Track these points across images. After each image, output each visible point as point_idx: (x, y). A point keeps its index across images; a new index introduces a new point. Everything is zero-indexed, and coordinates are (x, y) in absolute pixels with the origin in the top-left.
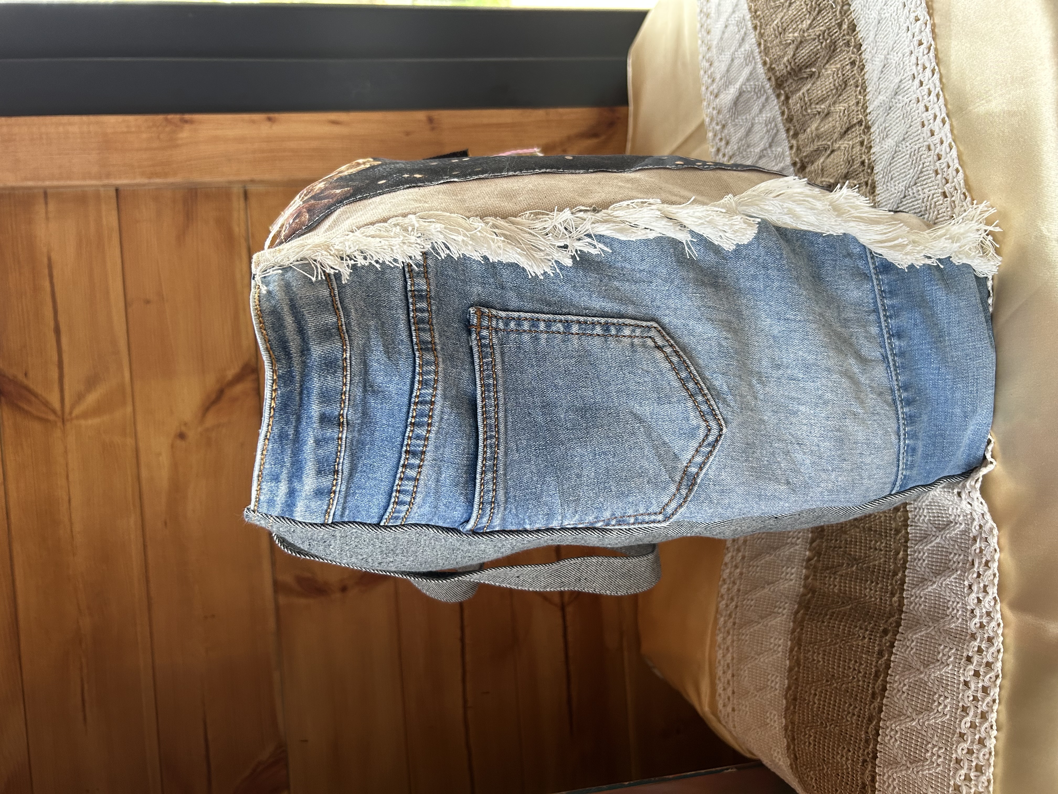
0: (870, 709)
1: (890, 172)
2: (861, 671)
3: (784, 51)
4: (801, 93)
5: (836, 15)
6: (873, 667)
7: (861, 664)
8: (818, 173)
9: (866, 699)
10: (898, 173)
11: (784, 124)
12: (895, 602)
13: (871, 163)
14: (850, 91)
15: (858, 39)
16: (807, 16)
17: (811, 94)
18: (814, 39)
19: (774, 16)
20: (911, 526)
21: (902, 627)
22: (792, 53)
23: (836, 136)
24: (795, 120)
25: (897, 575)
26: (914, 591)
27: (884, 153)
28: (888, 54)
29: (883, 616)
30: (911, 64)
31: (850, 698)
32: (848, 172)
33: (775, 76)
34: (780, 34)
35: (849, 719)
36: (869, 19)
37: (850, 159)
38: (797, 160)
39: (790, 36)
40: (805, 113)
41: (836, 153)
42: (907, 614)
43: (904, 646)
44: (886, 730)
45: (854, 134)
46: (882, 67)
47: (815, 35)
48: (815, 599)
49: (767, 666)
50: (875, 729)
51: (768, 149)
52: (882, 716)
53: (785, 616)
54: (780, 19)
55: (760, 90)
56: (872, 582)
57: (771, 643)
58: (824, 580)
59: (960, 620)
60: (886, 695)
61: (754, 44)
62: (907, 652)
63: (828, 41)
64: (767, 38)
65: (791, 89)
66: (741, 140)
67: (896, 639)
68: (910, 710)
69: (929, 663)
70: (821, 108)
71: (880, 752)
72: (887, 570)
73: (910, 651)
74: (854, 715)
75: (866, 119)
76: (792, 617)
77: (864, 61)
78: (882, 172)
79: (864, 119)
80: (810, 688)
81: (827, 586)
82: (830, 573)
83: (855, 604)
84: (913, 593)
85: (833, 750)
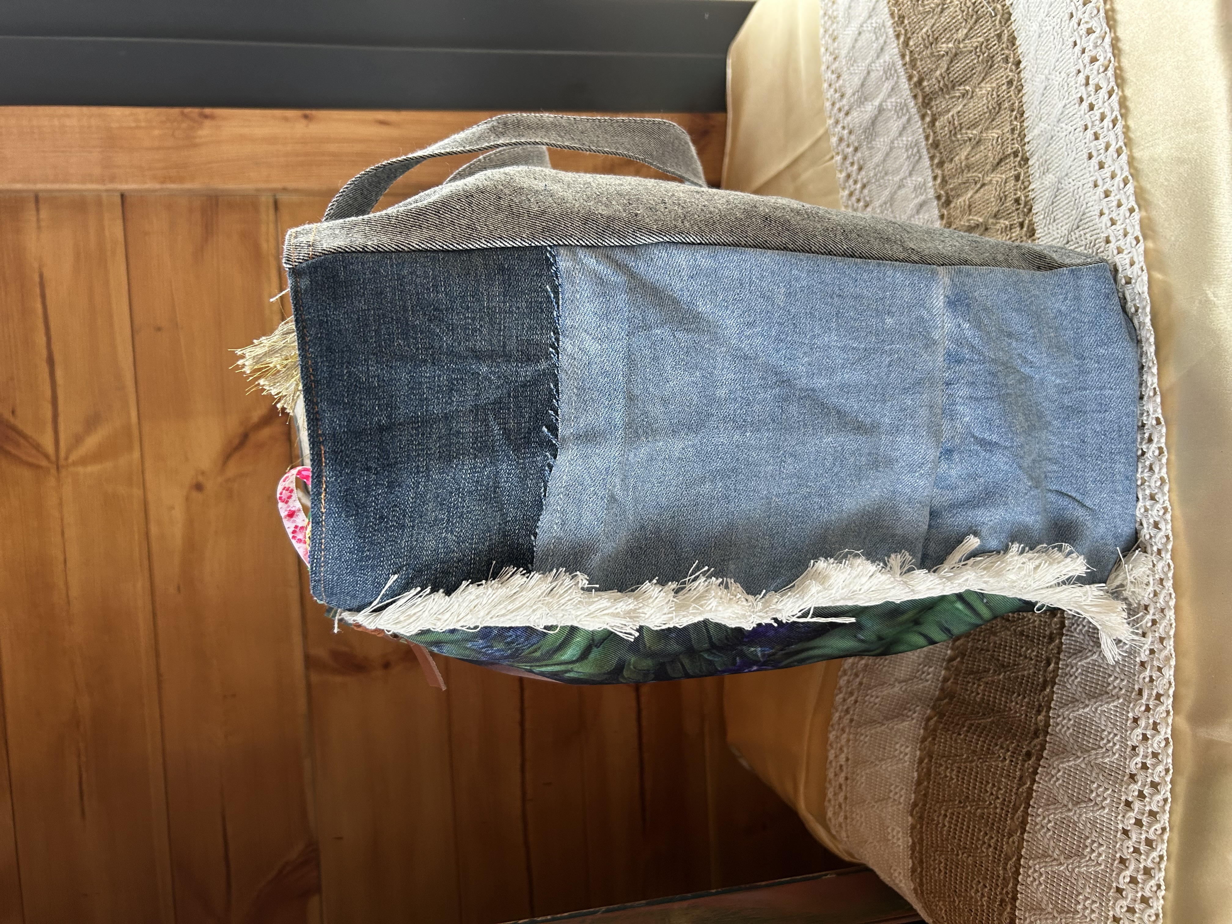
0: (1008, 843)
1: (1052, 213)
2: (1000, 796)
3: (936, 64)
4: (950, 115)
5: (995, 24)
6: (1013, 794)
7: (1000, 789)
8: (964, 209)
9: (1003, 831)
10: (1062, 216)
11: (928, 149)
12: (1041, 721)
13: (1028, 202)
14: (1005, 115)
15: (1017, 55)
16: (963, 25)
17: (962, 117)
18: (971, 52)
19: (923, 22)
20: (1067, 635)
21: (1046, 752)
22: (945, 67)
23: (988, 167)
24: (941, 146)
25: (1045, 690)
26: (1061, 711)
27: (1043, 192)
28: (1050, 74)
29: (1026, 736)
31: (986, 826)
32: (999, 211)
33: (922, 93)
34: (931, 44)
35: (985, 850)
37: (1002, 195)
38: (942, 192)
39: (943, 47)
40: (954, 139)
41: (986, 187)
42: (1053, 737)
43: (1048, 774)
44: (1028, 870)
45: (1008, 166)
46: (1042, 89)
47: (972, 46)
48: (952, 706)
49: (890, 775)
50: (1015, 866)
51: (908, 179)
52: (1023, 853)
53: (914, 721)
54: (929, 27)
55: (902, 109)
56: (1019, 695)
57: (896, 750)
58: (966, 685)
59: (1117, 755)
60: (1027, 829)
61: (896, 55)
62: (1052, 782)
63: (985, 55)
64: (913, 47)
65: (939, 110)
66: (878, 166)
67: (1040, 765)
68: (1057, 852)
69: (1079, 801)
70: (972, 134)
71: (1022, 893)
72: (1035, 682)
73: (1055, 782)
74: (990, 846)
75: (1023, 150)
76: (923, 724)
77: (1023, 81)
78: (1043, 212)
79: (1020, 149)
80: (940, 808)
81: (968, 692)
82: (973, 678)
83: (998, 717)
84: (1060, 714)
85: (966, 882)
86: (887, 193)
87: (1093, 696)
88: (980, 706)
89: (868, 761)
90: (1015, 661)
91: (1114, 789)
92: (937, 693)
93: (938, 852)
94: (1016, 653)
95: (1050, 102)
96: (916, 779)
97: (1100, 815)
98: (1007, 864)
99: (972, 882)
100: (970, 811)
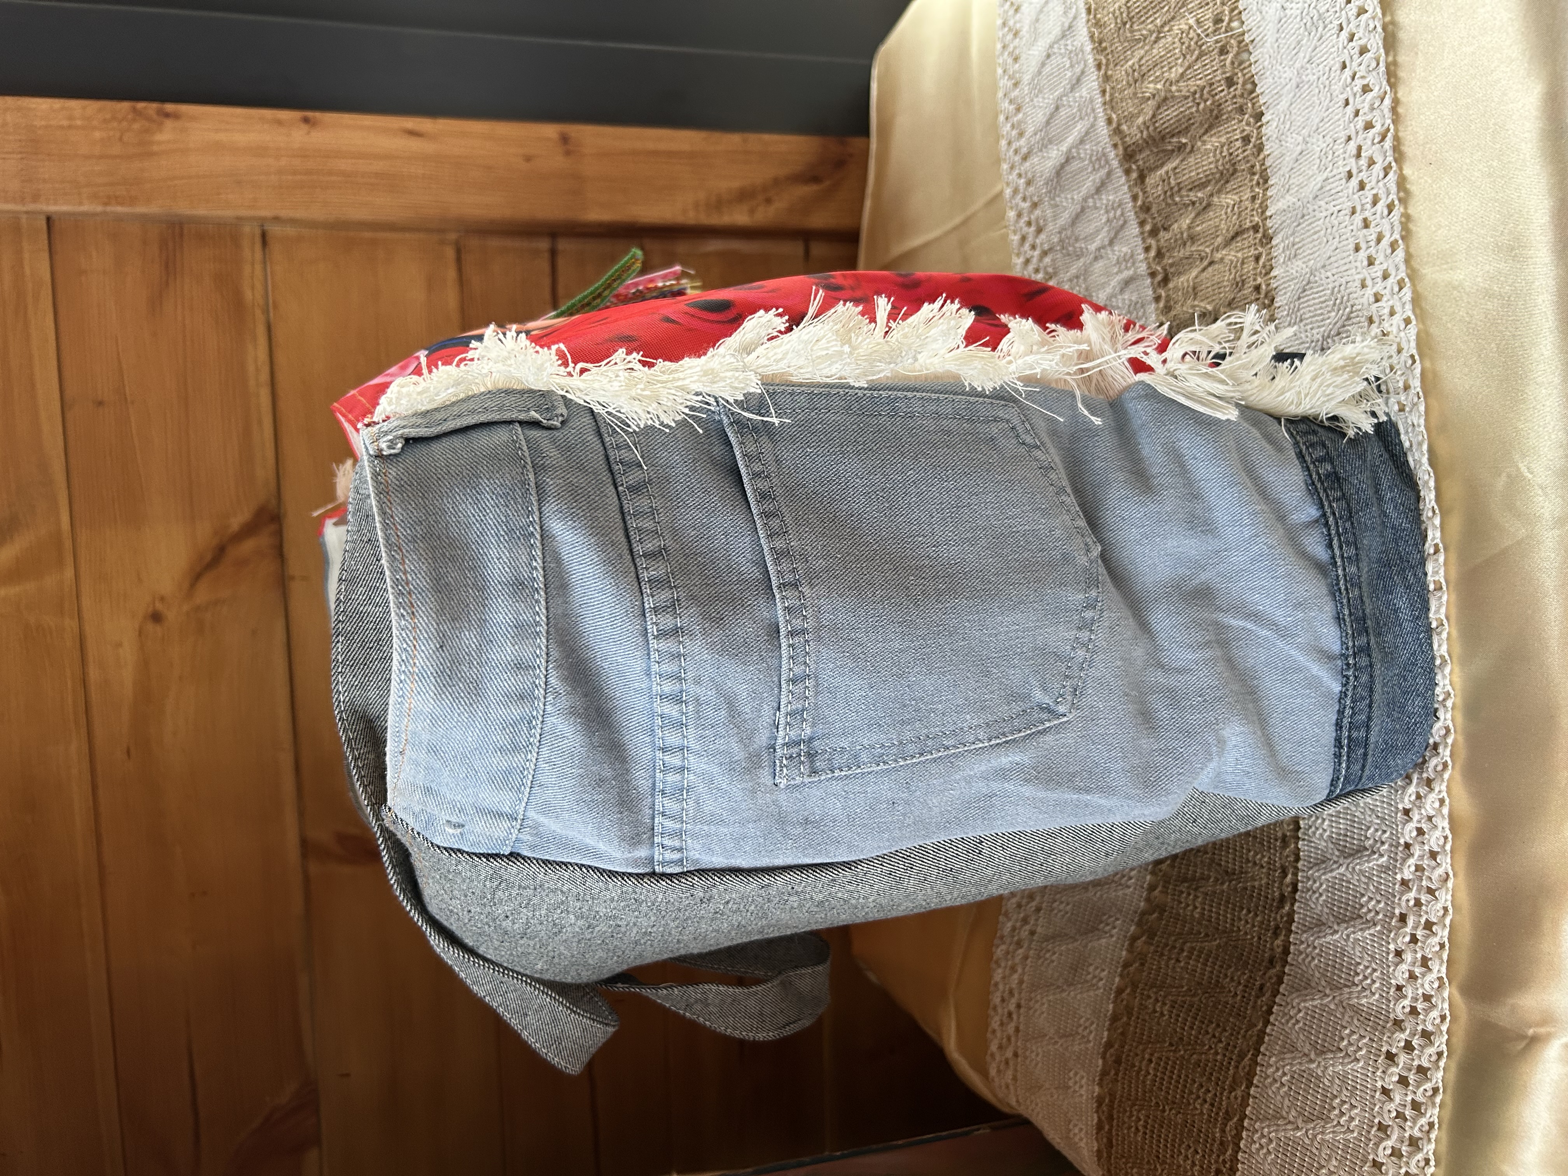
0: (1229, 1098)
1: (1298, 310)
2: (1223, 1039)
3: (1139, 108)
4: (1162, 171)
5: (1225, 65)
6: (1240, 1037)
7: (1225, 1030)
8: (1187, 291)
9: (1224, 1082)
10: (1312, 314)
11: (1136, 213)
12: (1278, 947)
13: (1269, 291)
14: (1242, 178)
15: (1257, 105)
16: (1180, 61)
17: (1180, 175)
18: (1186, 98)
19: (1129, 53)
20: (1304, 840)
21: (1284, 985)
22: (1151, 113)
23: (1219, 240)
24: (1154, 210)
25: (1283, 907)
26: (1305, 935)
27: (1288, 281)
28: (1309, 136)
29: (1260, 964)
30: (1347, 155)
31: (1202, 1076)
32: (1234, 299)
33: (1124, 143)
34: (1136, 81)
35: (1198, 1107)
36: (1280, 78)
37: (1238, 279)
38: (1157, 268)
39: (1151, 87)
40: (1169, 201)
41: (1216, 266)
42: (1293, 968)
43: (1286, 1014)
44: (1254, 1134)
45: (1246, 242)
47: (1189, 90)
48: (1164, 922)
49: (1079, 1005)
50: (1236, 1128)
51: (1108, 248)
52: (1247, 1113)
53: (1114, 939)
54: (1137, 60)
55: (1099, 160)
56: (1249, 912)
57: (1089, 973)
58: (1179, 896)
59: (1377, 996)
60: (1255, 1082)
61: (1095, 90)
62: (1289, 1025)
63: (1208, 103)
64: (1115, 84)
65: (1147, 165)
66: (1064, 229)
67: (1275, 1003)
68: (1293, 1113)
69: (1325, 1050)
70: (1196, 197)
71: (1243, 1163)
72: (1269, 897)
73: (1294, 1025)
74: (1205, 1101)
75: (1264, 225)
76: (1126, 944)
77: (1263, 138)
78: (1286, 307)
79: (1261, 224)
80: (1144, 1051)
81: (1183, 905)
82: (1188, 888)
83: (1224, 940)
84: (1303, 939)
85: (1173, 1146)
86: (1080, 263)
87: (1341, 919)
88: (1200, 923)
89: (1053, 984)
90: (1242, 867)
91: (1372, 1036)
92: (1143, 904)
93: (1136, 1107)
94: (1242, 857)
95: (1305, 171)
96: (1110, 1012)
97: (1352, 1069)
98: (1226, 1125)
99: (1180, 1146)
100: (1183, 1057)
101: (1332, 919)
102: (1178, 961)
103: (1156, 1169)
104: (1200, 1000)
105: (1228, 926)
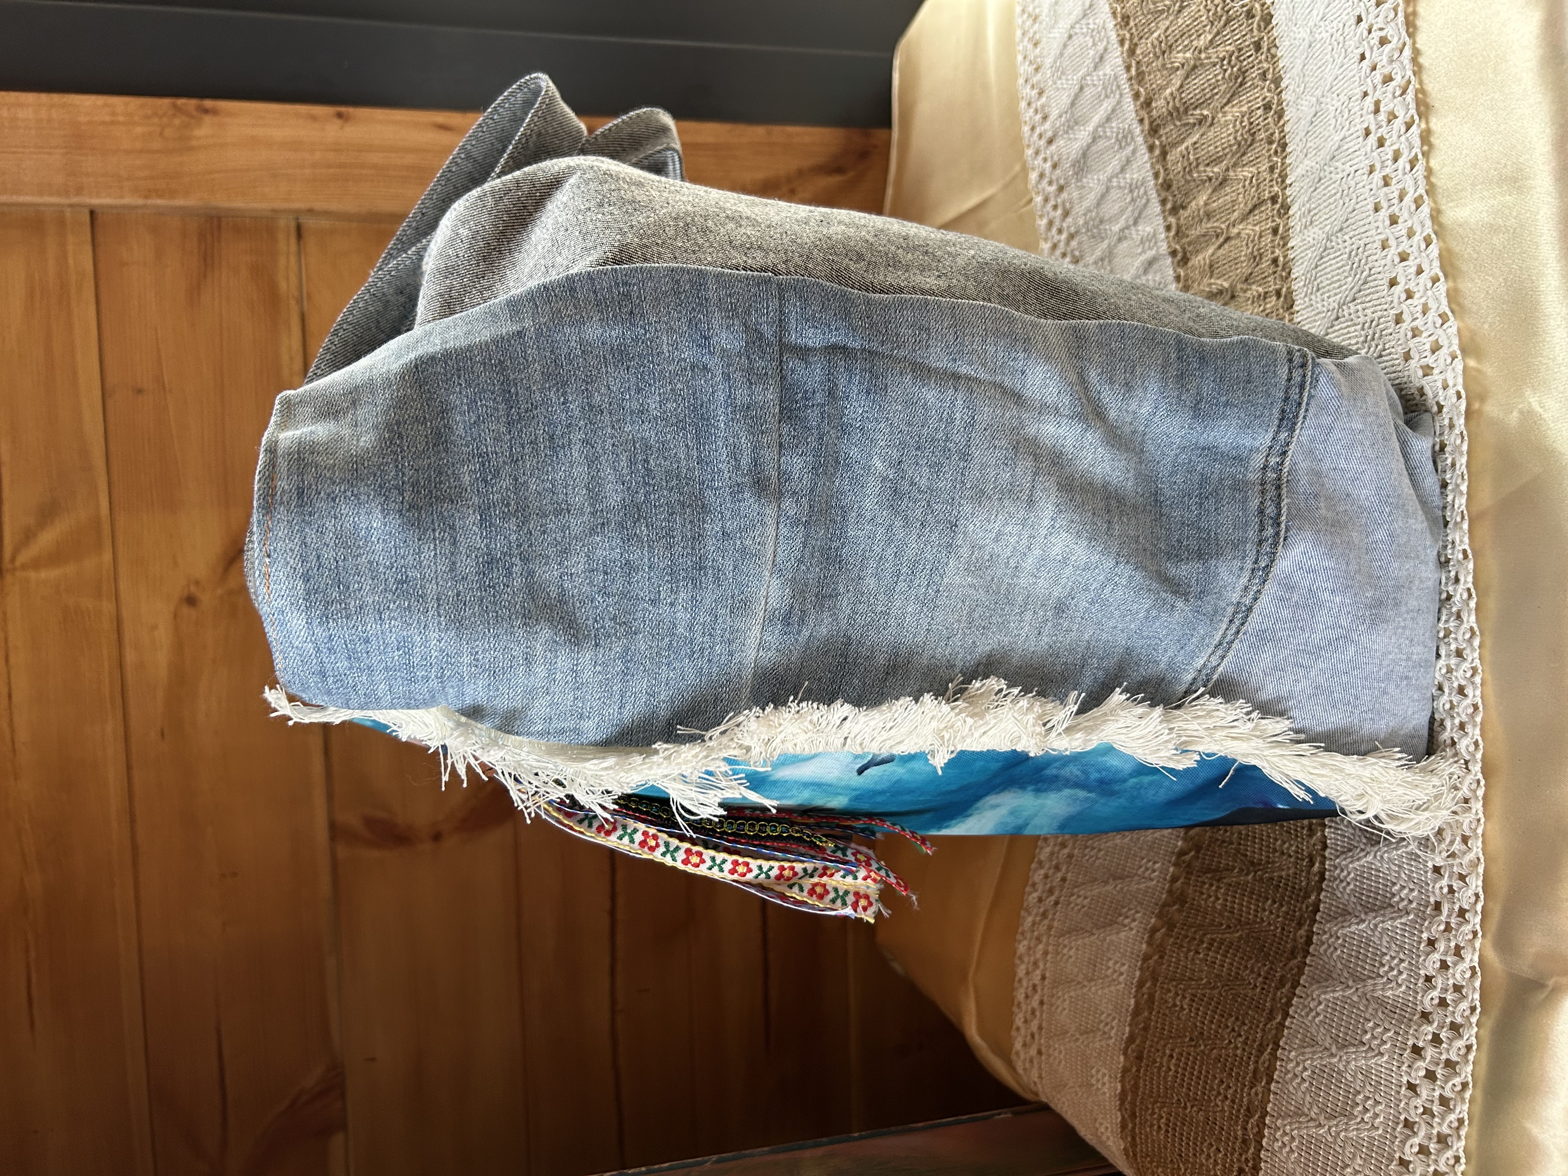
0: (1249, 1094)
1: (1315, 279)
2: (1243, 1033)
3: (1168, 79)
4: (1184, 147)
5: (1252, 30)
6: (1259, 1031)
7: (1244, 1024)
8: (1204, 270)
9: (1244, 1078)
10: (1328, 282)
11: (1157, 191)
12: (1301, 938)
13: (1287, 263)
14: (1260, 148)
15: (1277, 69)
16: (1207, 28)
17: (1200, 150)
18: (1215, 64)
19: (1153, 24)
21: (1304, 977)
22: (1178, 83)
23: (1236, 216)
24: (1174, 186)
25: (1308, 897)
26: (1329, 926)
27: (1305, 249)
29: (1281, 955)
31: (1222, 1072)
32: (1251, 273)
33: (1150, 117)
34: (1163, 53)
35: (1219, 1104)
36: (1296, 39)
37: (1255, 253)
38: (1178, 247)
39: (1178, 57)
40: (1189, 177)
41: (1233, 242)
42: (1315, 959)
43: (1306, 1007)
44: (1275, 1132)
45: (1264, 214)
46: (1311, 115)
47: (1218, 57)
48: (1184, 914)
49: (1100, 1001)
50: (1258, 1126)
51: (1133, 228)
52: (1268, 1110)
53: (1134, 932)
54: (1163, 31)
55: (1125, 137)
56: (1274, 902)
57: (1109, 968)
58: (1201, 887)
59: (1404, 987)
60: (1275, 1077)
61: (1119, 66)
62: (1310, 1018)
63: (1235, 69)
64: (1141, 57)
65: (1170, 140)
66: (1089, 211)
67: (1295, 995)
68: (1315, 1109)
69: (1347, 1043)
70: (1213, 172)
71: (1266, 1162)
72: (1297, 886)
73: (1314, 1017)
75: (1283, 194)
76: (1146, 937)
77: (1284, 104)
78: (1303, 278)
79: (1280, 194)
80: (1165, 1046)
81: (1204, 897)
82: (1211, 878)
83: (1247, 931)
84: (1326, 929)
85: (1195, 1144)
86: (1105, 245)
87: (1369, 909)
88: (1221, 915)
89: (1074, 981)
90: (1269, 857)
91: (1398, 1030)
92: (1164, 896)
93: (1159, 1104)
94: (1269, 847)
95: (1320, 133)
96: (1132, 1007)
97: (1376, 1064)
98: (1248, 1123)
99: (1202, 1143)
100: (1203, 1052)
101: (1359, 908)
102: (1198, 953)
103: (1179, 1168)
104: (1220, 993)
105: (1251, 917)
